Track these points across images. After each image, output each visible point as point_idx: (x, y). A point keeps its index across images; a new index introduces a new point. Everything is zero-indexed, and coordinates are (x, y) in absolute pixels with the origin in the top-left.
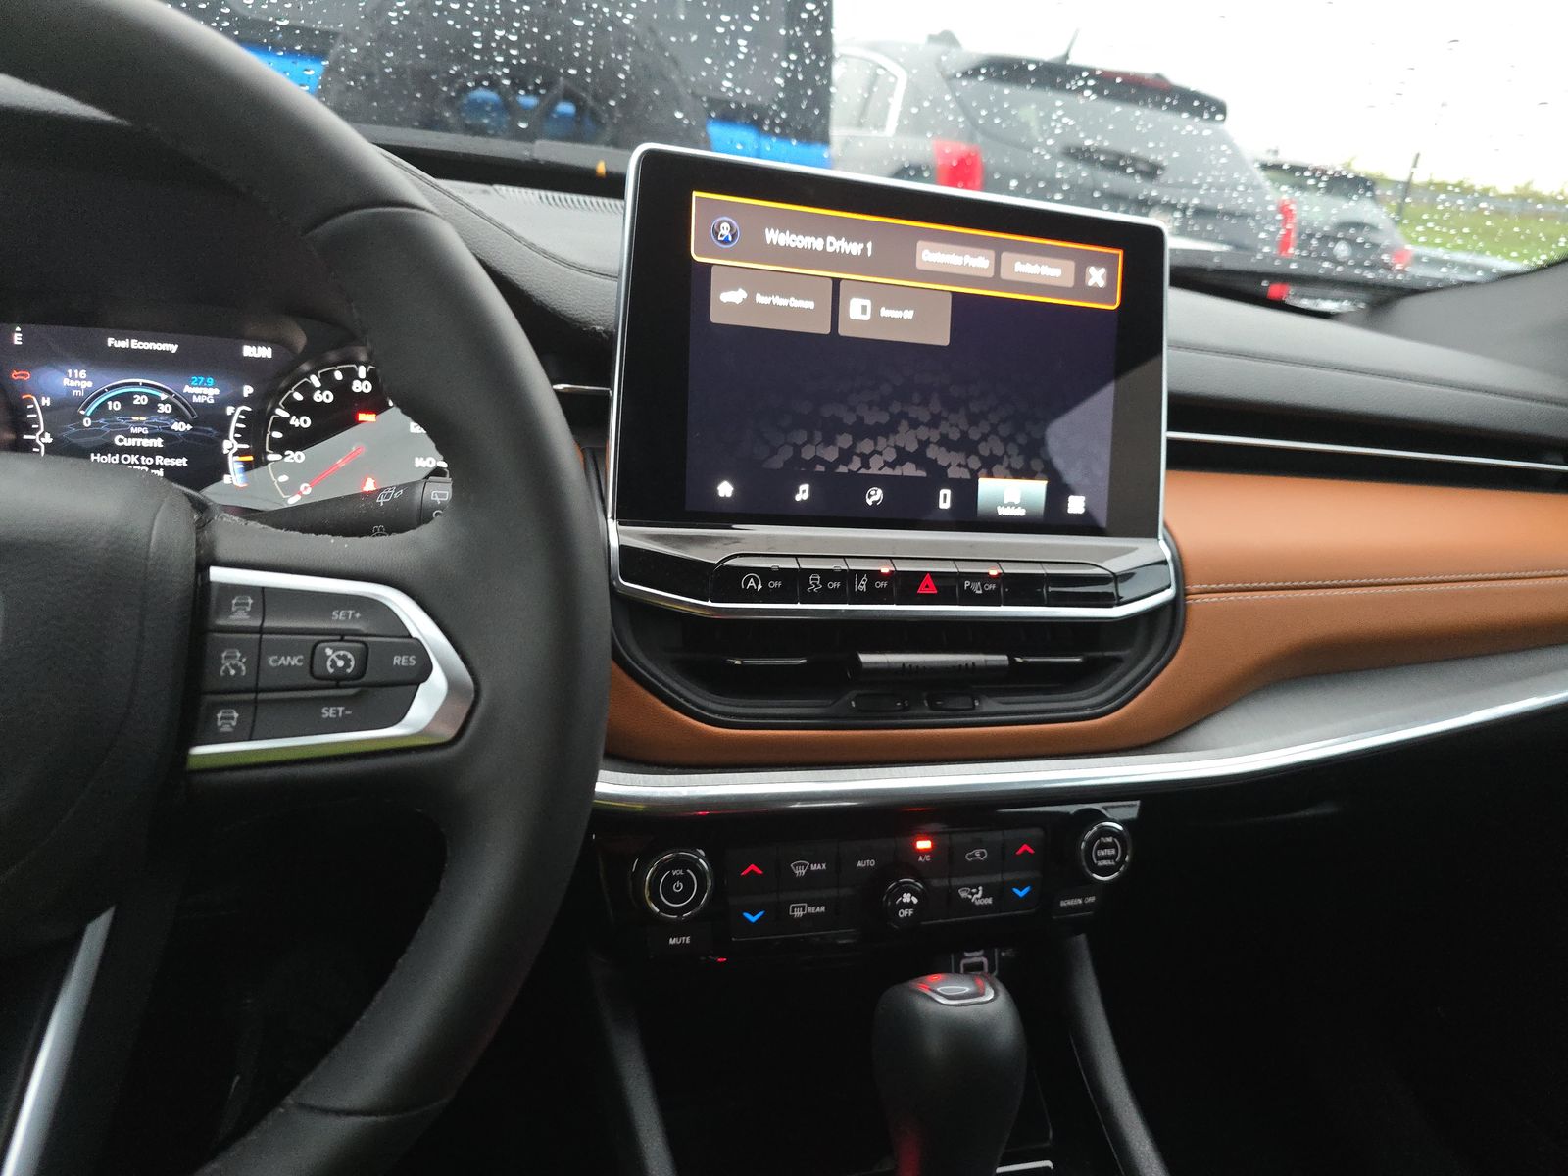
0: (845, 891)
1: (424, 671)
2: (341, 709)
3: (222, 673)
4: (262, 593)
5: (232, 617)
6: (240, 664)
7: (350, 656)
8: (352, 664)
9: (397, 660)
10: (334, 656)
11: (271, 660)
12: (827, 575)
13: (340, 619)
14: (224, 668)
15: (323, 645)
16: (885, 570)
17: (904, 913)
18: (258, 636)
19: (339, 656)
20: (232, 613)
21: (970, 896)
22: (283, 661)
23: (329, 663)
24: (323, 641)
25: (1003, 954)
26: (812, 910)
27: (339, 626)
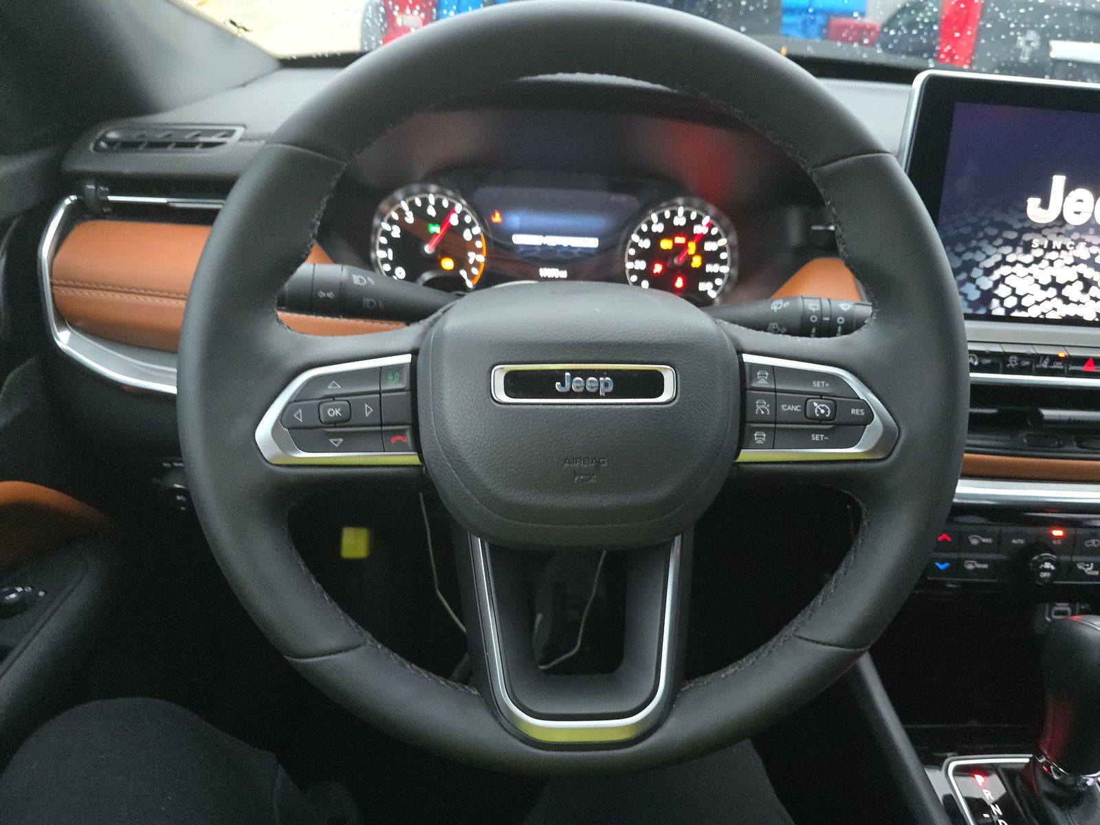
0: (1002, 557)
1: (869, 418)
2: (822, 436)
3: (757, 413)
4: (773, 369)
5: (758, 382)
6: (766, 408)
7: (827, 407)
8: (829, 412)
9: (853, 411)
10: (818, 407)
11: (783, 406)
12: (1022, 356)
13: (817, 386)
14: (757, 410)
15: (810, 400)
16: (1062, 355)
17: (1044, 575)
18: (774, 393)
19: (821, 407)
20: (758, 380)
21: (1084, 569)
22: (789, 408)
23: (816, 411)
24: (810, 398)
25: (1083, 607)
26: (979, 566)
27: (818, 391)
